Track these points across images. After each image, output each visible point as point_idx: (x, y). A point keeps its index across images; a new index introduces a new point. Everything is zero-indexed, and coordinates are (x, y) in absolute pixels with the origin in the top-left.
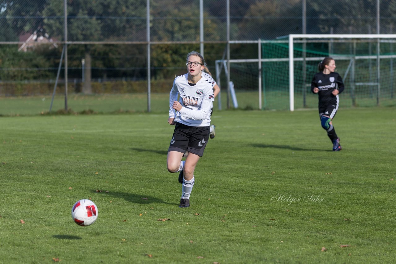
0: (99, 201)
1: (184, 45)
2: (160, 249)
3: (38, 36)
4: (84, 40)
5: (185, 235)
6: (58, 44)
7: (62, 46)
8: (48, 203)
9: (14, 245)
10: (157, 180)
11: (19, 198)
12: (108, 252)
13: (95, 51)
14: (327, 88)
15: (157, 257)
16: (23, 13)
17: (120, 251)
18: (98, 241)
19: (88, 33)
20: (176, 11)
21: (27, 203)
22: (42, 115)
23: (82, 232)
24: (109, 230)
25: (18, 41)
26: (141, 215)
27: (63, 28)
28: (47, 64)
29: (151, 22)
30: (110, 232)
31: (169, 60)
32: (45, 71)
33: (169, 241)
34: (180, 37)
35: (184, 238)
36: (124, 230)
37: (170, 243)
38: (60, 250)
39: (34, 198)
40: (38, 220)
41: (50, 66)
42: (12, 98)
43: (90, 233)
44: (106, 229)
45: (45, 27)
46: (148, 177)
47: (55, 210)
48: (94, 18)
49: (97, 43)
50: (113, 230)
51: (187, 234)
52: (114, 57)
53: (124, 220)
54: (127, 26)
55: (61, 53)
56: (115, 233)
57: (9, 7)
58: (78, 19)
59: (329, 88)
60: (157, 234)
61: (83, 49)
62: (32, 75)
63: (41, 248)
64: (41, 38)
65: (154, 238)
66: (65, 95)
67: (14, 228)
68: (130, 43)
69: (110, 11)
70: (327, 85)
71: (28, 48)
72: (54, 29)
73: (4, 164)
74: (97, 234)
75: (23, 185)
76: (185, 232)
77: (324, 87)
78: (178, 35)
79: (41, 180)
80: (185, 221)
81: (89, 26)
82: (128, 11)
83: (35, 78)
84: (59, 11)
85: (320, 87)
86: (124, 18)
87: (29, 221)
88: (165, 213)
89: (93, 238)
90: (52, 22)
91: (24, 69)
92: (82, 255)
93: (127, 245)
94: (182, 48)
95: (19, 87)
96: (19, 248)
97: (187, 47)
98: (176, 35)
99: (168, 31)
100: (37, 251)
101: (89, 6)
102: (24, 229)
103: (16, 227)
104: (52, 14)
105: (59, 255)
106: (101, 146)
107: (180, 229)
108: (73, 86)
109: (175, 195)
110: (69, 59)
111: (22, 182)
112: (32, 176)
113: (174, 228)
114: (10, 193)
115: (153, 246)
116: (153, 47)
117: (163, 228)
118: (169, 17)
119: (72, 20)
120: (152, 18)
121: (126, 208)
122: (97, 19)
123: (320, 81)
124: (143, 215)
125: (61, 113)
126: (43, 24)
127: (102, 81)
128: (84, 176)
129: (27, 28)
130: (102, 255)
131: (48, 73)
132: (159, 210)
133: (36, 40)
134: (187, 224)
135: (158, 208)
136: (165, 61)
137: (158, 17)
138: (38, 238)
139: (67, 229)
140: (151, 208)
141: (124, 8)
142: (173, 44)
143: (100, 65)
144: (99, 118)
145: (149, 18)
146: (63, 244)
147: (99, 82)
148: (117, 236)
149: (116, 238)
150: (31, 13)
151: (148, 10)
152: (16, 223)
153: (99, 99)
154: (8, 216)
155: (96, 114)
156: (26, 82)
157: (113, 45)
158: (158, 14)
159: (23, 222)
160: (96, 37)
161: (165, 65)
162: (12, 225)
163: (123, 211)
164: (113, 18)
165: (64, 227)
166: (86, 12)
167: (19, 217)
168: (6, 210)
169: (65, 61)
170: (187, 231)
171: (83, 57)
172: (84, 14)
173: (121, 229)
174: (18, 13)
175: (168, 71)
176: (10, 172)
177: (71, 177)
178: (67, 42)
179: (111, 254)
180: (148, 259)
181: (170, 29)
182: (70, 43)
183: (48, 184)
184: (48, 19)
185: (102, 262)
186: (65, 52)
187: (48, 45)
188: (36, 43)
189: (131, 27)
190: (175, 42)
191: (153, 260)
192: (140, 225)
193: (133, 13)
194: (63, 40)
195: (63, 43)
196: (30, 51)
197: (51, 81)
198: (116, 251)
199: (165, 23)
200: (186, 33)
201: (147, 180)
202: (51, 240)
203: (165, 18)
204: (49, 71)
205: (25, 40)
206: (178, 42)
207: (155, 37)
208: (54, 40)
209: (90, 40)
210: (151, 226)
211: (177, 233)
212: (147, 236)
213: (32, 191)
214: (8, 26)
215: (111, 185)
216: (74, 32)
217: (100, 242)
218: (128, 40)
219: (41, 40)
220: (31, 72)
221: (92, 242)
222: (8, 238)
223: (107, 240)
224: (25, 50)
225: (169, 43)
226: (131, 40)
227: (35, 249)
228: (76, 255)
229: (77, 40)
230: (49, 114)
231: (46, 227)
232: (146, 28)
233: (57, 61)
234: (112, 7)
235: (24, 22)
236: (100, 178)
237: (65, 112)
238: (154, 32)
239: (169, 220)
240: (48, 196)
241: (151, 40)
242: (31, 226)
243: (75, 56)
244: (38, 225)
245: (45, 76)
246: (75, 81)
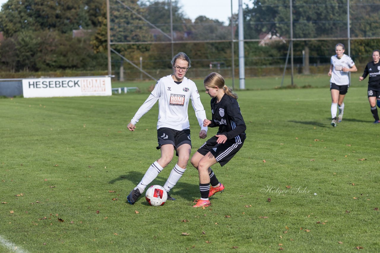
0: (317, 147)
1: (373, 40)
2: (360, 180)
3: (272, 35)
4: (305, 37)
5: (377, 170)
6: (286, 41)
7: (289, 42)
8: (282, 148)
9: (259, 177)
10: (357, 132)
11: (262, 145)
12: (323, 182)
13: (312, 45)
14: (376, 75)
15: (358, 185)
16: (262, 20)
17: (332, 181)
18: (317, 174)
19: (307, 32)
20: (367, 17)
21: (267, 149)
22: (276, 89)
23: (305, 168)
24: (325, 167)
25: (259, 39)
26: (346, 156)
27: (290, 29)
28: (279, 54)
29: (350, 24)
30: (325, 168)
31: (363, 50)
32: (277, 59)
33: (366, 174)
34: (371, 34)
35: (376, 172)
36: (335, 166)
37: (367, 176)
38: (291, 180)
39: (272, 145)
40: (275, 160)
41: (281, 56)
42: (255, 78)
43: (311, 169)
44: (322, 166)
45: (277, 29)
46: (350, 131)
47: (287, 153)
48: (311, 23)
49: (313, 39)
50: (327, 167)
51: (378, 169)
52: (325, 49)
53: (334, 160)
54: (334, 27)
55: (288, 47)
56: (328, 169)
57: (252, 16)
58: (300, 23)
59: (377, 75)
60: (358, 170)
61: (303, 43)
62: (268, 62)
63: (278, 179)
64: (274, 37)
65: (356, 172)
66: (291, 75)
67: (259, 166)
68: (336, 39)
69: (322, 17)
70: (376, 72)
71: (265, 44)
72: (283, 30)
73: (251, 122)
74: (316, 169)
75: (264, 136)
76: (377, 168)
77: (373, 74)
78: (369, 33)
79: (277, 133)
80: (377, 161)
81: (307, 27)
82: (334, 17)
83: (271, 64)
84: (287, 18)
85: (371, 74)
86: (332, 22)
87: (269, 161)
88: (363, 155)
89: (313, 172)
90: (282, 25)
91: (262, 58)
92: (306, 184)
93: (337, 177)
94: (372, 42)
95: (260, 70)
96: (263, 179)
97: (375, 41)
98: (368, 33)
99: (362, 30)
100: (275, 181)
101: (307, 14)
102: (266, 166)
103: (260, 165)
104: (282, 20)
105: (290, 184)
106: (317, 110)
107: (374, 166)
108: (297, 69)
109: (370, 143)
110: (294, 50)
111: (263, 135)
112: (270, 131)
113: (369, 165)
114: (255, 142)
115: (355, 178)
116: (352, 42)
117: (361, 166)
118: (362, 21)
119: (296, 24)
120: (351, 22)
121: (336, 152)
122: (313, 23)
123: (370, 69)
124: (348, 156)
125: (289, 87)
126: (276, 27)
127: (316, 65)
128: (306, 130)
129: (264, 30)
130: (320, 184)
131: (279, 61)
132: (359, 153)
133: (271, 38)
134: (379, 162)
135: (358, 151)
136: (360, 51)
137: (355, 21)
138: (275, 173)
139: (295, 166)
140: (353, 152)
141: (332, 15)
142: (366, 39)
143: (315, 55)
144: (315, 90)
145: (349, 22)
146: (293, 177)
147: (314, 66)
148: (330, 171)
149: (329, 172)
150: (267, 19)
151: (349, 16)
152: (260, 162)
153: (315, 78)
154: (254, 157)
155: (313, 88)
156: (264, 67)
157: (324, 41)
158: (355, 19)
159: (265, 162)
160: (312, 35)
161: (360, 54)
162: (258, 164)
163: (334, 154)
164: (324, 22)
165: (293, 165)
166: (305, 18)
167: (262, 158)
168: (253, 153)
169: (291, 52)
170: (379, 167)
171: (303, 49)
172: (304, 20)
173: (332, 166)
174: (258, 20)
175: (362, 58)
176: (255, 128)
177: (297, 131)
178: (292, 39)
179: (326, 183)
180: (352, 187)
181: (364, 29)
182: (295, 39)
183: (281, 136)
184: (279, 24)
185: (320, 188)
186: (291, 46)
187: (279, 42)
188: (271, 41)
189: (336, 28)
190: (367, 38)
191: (355, 187)
192: (346, 163)
193: (338, 19)
194: (290, 37)
195: (289, 39)
196: (267, 46)
197: (282, 66)
198: (330, 181)
199: (360, 25)
200: (374, 32)
201: (350, 133)
202: (284, 174)
203: (360, 21)
204: (280, 59)
205: (263, 38)
206: (370, 38)
207: (353, 35)
208: (283, 38)
209: (309, 37)
210: (353, 164)
211: (372, 169)
212: (351, 171)
213: (270, 140)
214: (251, 29)
215: (325, 136)
216: (297, 32)
217: (318, 175)
218: (334, 37)
219: (275, 38)
220: (268, 60)
221: (312, 175)
222: (255, 172)
223: (323, 174)
224: (264, 45)
225: (363, 38)
226: (336, 37)
227: (274, 180)
228: (302, 184)
229: (300, 37)
230: (280, 88)
231: (281, 165)
232: (347, 28)
233: (285, 52)
234: (323, 14)
235: (263, 26)
236: (317, 132)
237: (292, 87)
238: (352, 31)
239: (366, 159)
240: (281, 144)
241: (351, 37)
242: (270, 164)
243: (298, 49)
244: (275, 164)
245: (277, 63)
246: (298, 66)
